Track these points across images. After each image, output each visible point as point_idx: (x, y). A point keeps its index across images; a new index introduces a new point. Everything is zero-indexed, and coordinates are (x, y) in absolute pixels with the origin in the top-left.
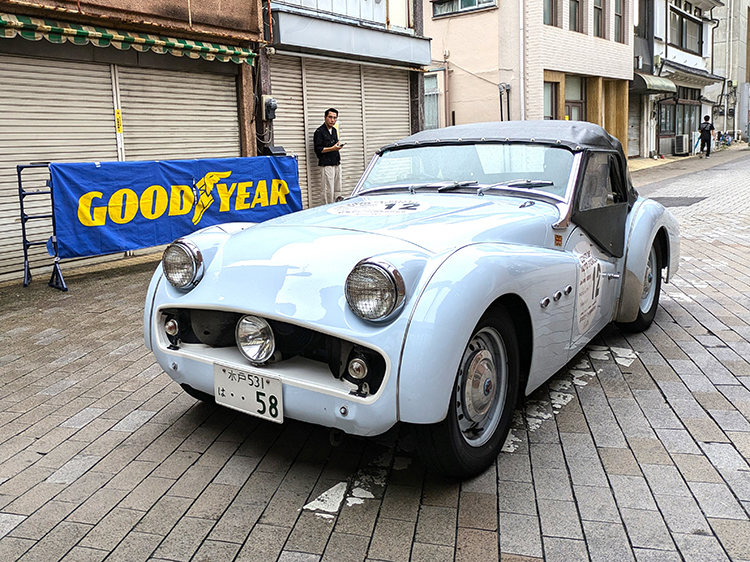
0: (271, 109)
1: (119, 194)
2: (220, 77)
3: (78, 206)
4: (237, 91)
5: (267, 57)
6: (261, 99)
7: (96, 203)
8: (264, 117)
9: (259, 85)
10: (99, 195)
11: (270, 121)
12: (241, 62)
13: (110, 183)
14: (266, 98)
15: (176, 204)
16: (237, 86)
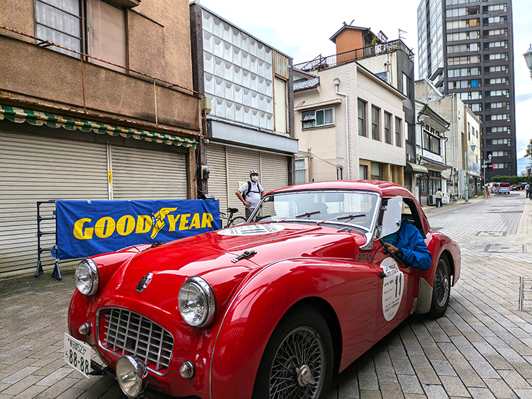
0: (206, 173)
1: (103, 220)
2: (176, 154)
3: (73, 227)
4: (186, 162)
5: (205, 144)
6: (200, 167)
7: (86, 225)
8: (202, 178)
9: (200, 159)
10: (89, 220)
11: (205, 180)
12: (188, 146)
13: (97, 213)
14: (203, 167)
15: (140, 226)
16: (186, 160)
